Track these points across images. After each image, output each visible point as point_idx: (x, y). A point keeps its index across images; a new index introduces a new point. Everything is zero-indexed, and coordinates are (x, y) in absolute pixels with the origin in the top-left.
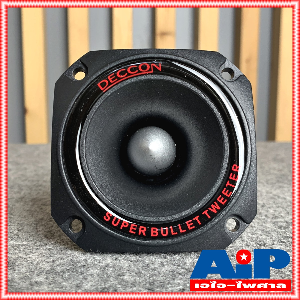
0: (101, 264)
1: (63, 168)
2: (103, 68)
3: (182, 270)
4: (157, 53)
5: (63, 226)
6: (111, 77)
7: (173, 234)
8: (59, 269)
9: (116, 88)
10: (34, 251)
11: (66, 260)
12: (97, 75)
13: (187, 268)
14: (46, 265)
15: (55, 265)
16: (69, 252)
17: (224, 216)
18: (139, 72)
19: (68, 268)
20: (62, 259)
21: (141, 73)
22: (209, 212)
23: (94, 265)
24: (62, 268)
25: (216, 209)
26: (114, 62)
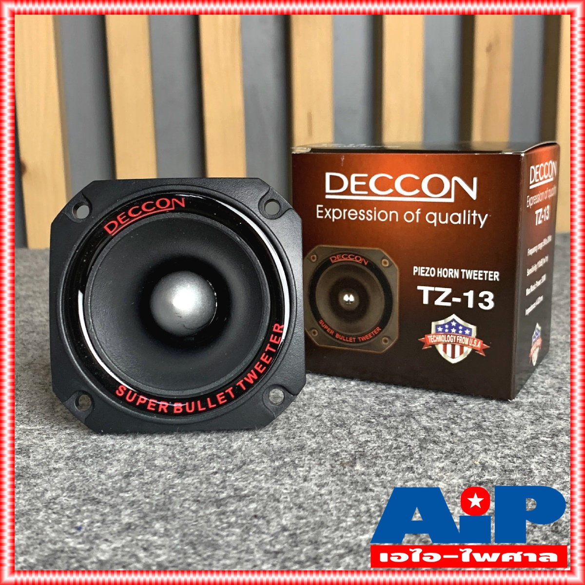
0: (130, 449)
1: (64, 333)
2: (110, 205)
3: (225, 454)
4: (179, 185)
5: (67, 403)
6: (121, 217)
7: (200, 409)
8: (81, 455)
9: (127, 231)
10: (51, 436)
11: (89, 446)
12: (104, 214)
13: (231, 451)
14: (66, 451)
15: (76, 451)
16: (95, 437)
17: (262, 387)
18: (157, 209)
19: (92, 454)
20: (84, 444)
21: (159, 211)
22: (245, 383)
23: (122, 450)
24: (85, 454)
25: (252, 378)
26: (124, 197)
